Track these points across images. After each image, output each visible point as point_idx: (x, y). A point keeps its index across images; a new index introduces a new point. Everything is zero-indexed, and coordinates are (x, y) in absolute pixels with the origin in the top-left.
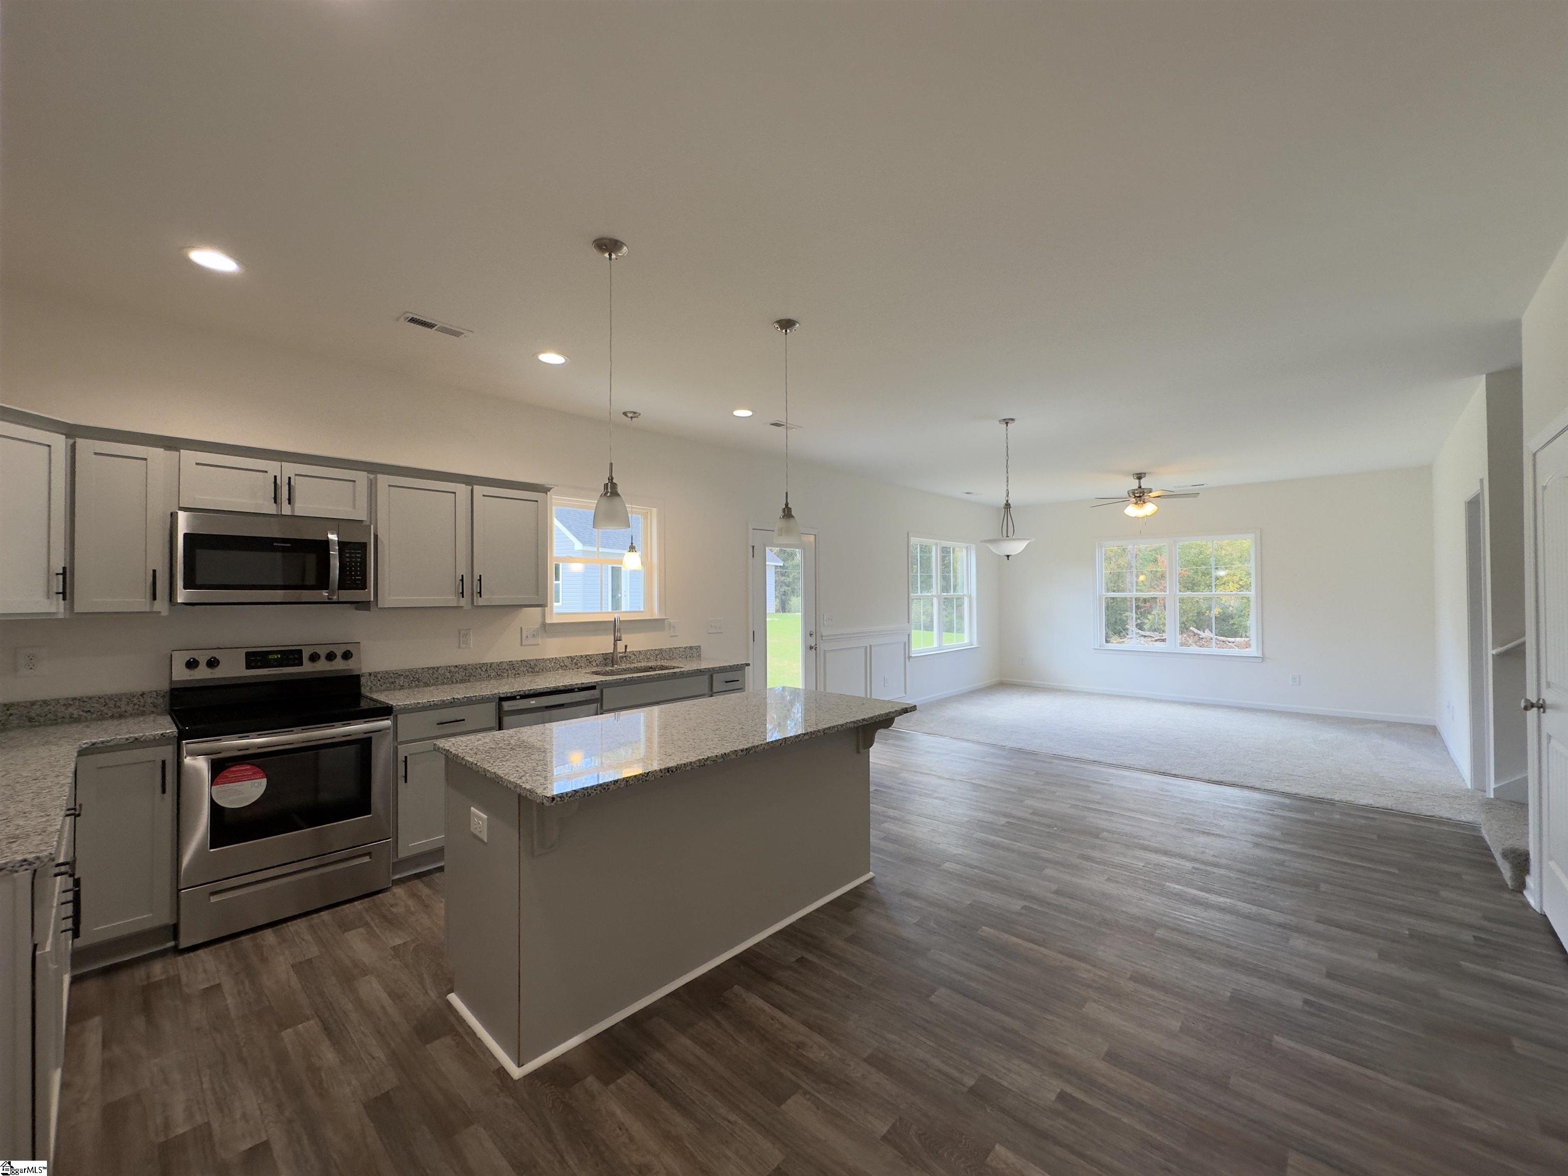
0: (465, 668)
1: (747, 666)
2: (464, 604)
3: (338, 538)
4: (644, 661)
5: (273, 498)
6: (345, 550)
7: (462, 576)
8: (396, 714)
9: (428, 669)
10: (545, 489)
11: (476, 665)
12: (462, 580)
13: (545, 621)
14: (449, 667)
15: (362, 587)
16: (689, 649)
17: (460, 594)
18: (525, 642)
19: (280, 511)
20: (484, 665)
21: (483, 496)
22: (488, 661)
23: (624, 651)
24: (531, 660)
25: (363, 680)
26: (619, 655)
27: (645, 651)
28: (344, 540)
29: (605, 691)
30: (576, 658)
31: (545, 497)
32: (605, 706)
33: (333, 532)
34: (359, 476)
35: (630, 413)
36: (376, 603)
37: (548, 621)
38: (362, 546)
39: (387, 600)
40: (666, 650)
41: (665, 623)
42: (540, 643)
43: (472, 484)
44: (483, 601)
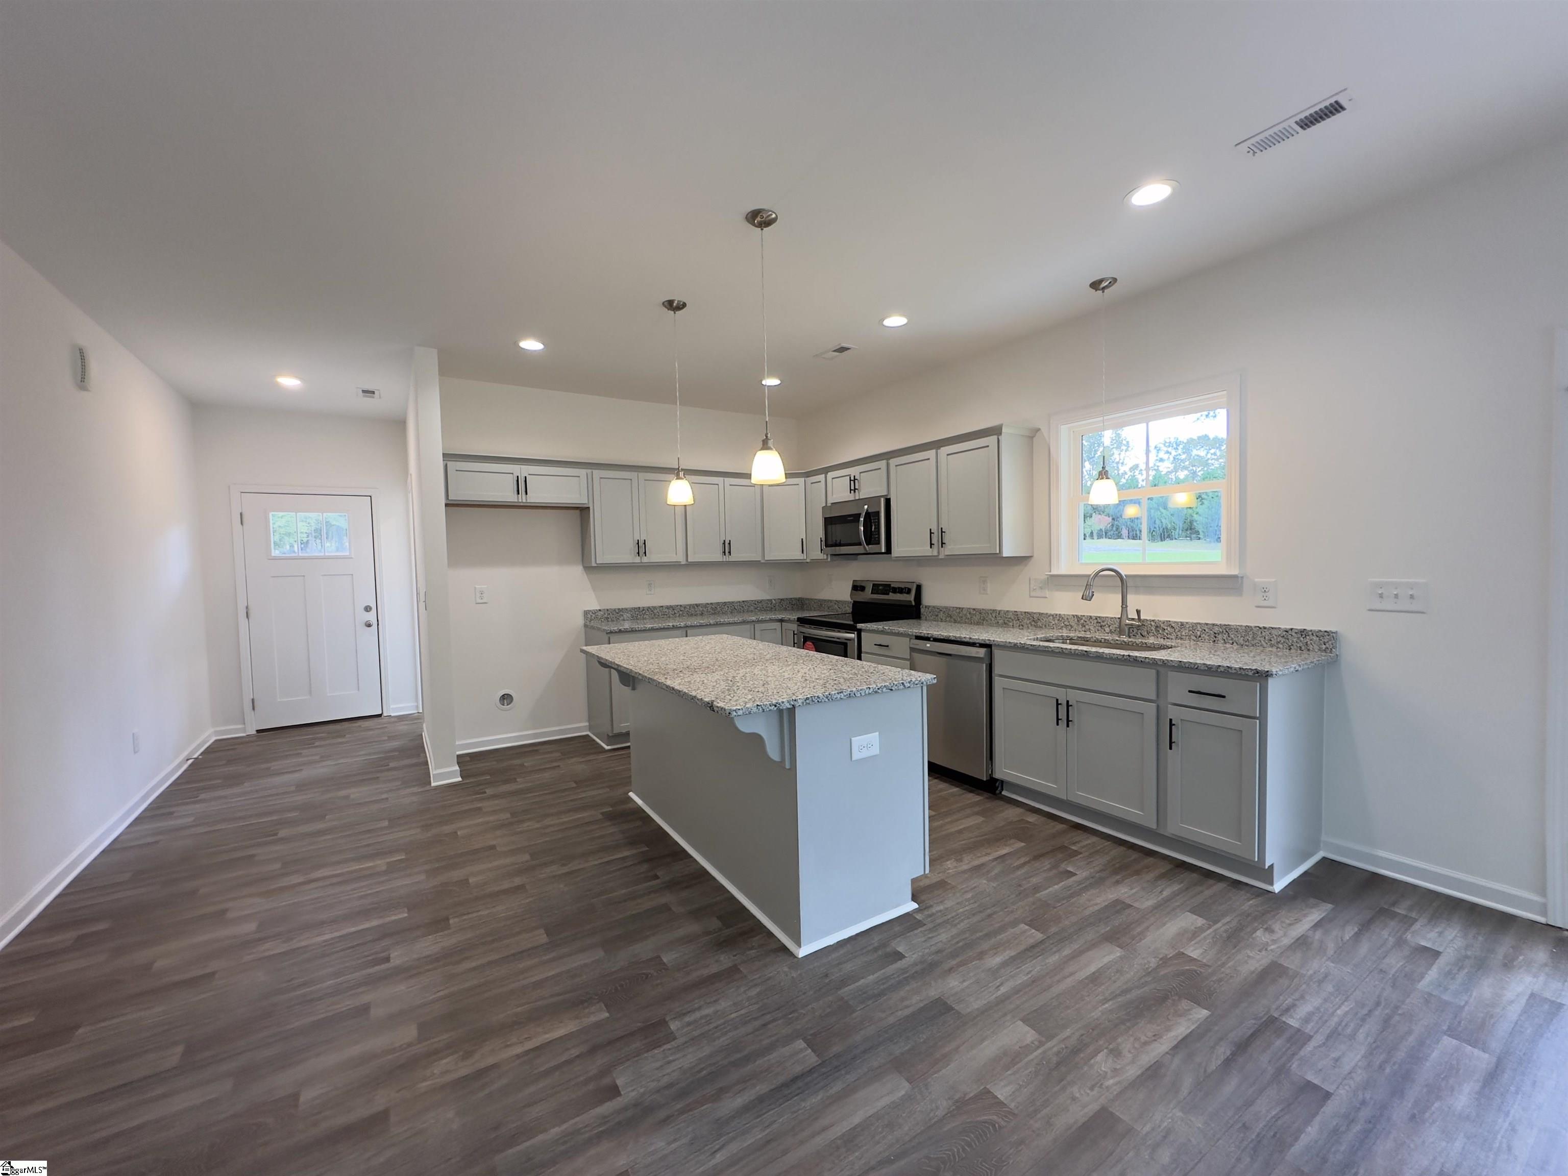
0: (980, 611)
1: (1267, 676)
2: (935, 553)
3: (867, 510)
4: (1190, 639)
5: (851, 490)
6: (871, 518)
7: (930, 530)
8: (859, 632)
9: (957, 608)
10: (996, 431)
11: (988, 610)
12: (931, 533)
13: (1050, 572)
14: (969, 608)
15: (878, 542)
16: (1296, 633)
17: (931, 544)
18: (1033, 594)
19: (855, 497)
20: (994, 611)
21: (948, 455)
22: (999, 609)
23: (1137, 618)
24: (1035, 613)
25: (922, 610)
26: (1127, 621)
27: (1192, 623)
28: (870, 511)
29: (997, 653)
30: (1084, 618)
31: (998, 439)
32: (997, 670)
33: (866, 507)
34: (882, 464)
35: (1101, 281)
36: (891, 553)
37: (1054, 572)
38: (877, 514)
39: (897, 551)
40: (1237, 629)
41: (1242, 583)
42: (1047, 596)
43: (939, 448)
44: (948, 550)
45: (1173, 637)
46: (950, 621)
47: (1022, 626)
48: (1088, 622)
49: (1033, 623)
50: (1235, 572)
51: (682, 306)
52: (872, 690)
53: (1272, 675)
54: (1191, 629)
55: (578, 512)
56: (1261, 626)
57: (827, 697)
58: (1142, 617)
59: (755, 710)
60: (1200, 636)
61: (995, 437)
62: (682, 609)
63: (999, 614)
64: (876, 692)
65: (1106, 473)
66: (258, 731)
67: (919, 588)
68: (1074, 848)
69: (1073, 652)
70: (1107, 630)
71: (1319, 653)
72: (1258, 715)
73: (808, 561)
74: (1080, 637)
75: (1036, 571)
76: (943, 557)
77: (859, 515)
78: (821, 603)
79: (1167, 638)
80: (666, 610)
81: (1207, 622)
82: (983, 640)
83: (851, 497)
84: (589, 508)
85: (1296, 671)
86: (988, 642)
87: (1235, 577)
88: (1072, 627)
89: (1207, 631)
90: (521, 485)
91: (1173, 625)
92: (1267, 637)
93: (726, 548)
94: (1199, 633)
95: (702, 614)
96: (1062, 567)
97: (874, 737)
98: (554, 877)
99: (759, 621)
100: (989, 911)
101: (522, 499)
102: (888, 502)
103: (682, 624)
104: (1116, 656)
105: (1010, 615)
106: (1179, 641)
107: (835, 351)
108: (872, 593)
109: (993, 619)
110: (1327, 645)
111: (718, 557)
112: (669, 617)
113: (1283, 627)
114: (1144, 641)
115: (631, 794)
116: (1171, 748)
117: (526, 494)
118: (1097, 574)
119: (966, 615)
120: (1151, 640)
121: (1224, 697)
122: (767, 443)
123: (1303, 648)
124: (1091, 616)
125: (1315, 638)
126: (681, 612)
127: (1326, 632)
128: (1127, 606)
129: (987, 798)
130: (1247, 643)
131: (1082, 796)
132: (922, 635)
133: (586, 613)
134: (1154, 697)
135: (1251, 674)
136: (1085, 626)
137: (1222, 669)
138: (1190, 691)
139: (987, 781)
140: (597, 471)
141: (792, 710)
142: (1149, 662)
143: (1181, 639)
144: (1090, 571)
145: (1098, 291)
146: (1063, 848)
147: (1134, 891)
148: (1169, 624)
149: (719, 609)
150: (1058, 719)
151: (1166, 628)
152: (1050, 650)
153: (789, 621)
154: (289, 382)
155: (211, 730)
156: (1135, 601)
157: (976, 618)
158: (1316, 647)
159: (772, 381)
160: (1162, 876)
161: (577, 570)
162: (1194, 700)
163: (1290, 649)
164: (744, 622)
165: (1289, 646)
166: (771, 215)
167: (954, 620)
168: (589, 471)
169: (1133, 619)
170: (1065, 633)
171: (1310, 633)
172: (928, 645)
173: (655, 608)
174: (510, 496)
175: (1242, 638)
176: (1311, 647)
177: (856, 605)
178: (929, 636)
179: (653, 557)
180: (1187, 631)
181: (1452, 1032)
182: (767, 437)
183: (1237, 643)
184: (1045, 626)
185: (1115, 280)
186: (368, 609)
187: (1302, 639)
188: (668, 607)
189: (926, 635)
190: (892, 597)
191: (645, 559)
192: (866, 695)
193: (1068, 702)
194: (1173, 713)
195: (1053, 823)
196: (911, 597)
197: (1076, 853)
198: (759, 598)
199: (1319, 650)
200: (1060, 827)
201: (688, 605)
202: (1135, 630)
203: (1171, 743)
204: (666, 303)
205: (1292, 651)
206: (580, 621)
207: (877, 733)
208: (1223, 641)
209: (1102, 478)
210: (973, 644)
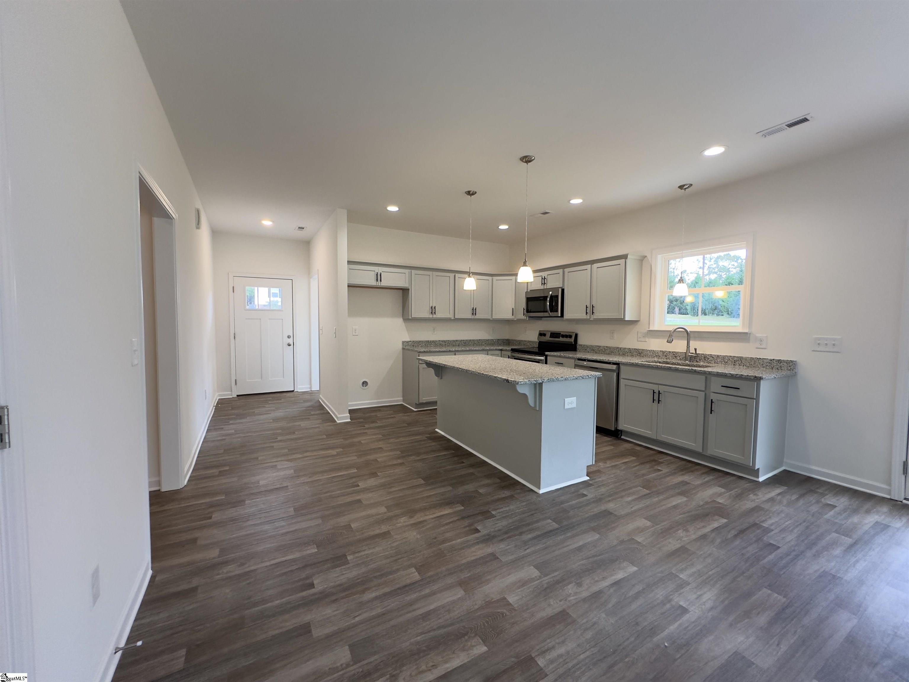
0: (610, 348)
1: (760, 379)
2: (589, 318)
3: (551, 294)
4: (721, 364)
5: (542, 284)
6: (554, 298)
7: (586, 306)
8: (546, 356)
9: (597, 346)
10: (625, 257)
11: (615, 347)
12: (587, 307)
13: (649, 328)
14: (604, 346)
15: (557, 311)
16: (776, 361)
17: (587, 313)
18: (639, 340)
19: (544, 287)
20: (618, 348)
21: (597, 268)
22: (620, 346)
23: (695, 352)
24: (640, 349)
25: (578, 347)
26: (689, 354)
27: (723, 356)
28: (552, 295)
29: (622, 367)
30: (666, 352)
31: (625, 261)
32: (622, 376)
33: (551, 293)
34: (561, 271)
35: (684, 185)
36: (563, 317)
37: (651, 329)
38: (557, 297)
39: (567, 316)
40: (746, 359)
41: (750, 336)
42: (647, 341)
43: (593, 264)
44: (596, 316)
45: (713, 362)
46: (593, 353)
47: (633, 355)
48: (668, 354)
49: (639, 354)
50: (746, 331)
51: (474, 193)
52: (575, 377)
53: (763, 378)
54: (722, 358)
55: (401, 291)
56: (758, 357)
57: (557, 379)
58: (697, 352)
59: (528, 382)
60: (727, 362)
61: (624, 260)
62: (450, 342)
63: (620, 349)
64: (577, 379)
65: (682, 280)
66: (238, 396)
67: (576, 335)
68: (660, 460)
69: (663, 367)
70: (679, 358)
71: (787, 371)
72: (755, 398)
73: (515, 319)
74: (664, 361)
75: (642, 328)
76: (592, 320)
77: (547, 297)
78: (520, 342)
79: (710, 363)
80: (442, 343)
81: (731, 355)
82: (615, 361)
83: (542, 287)
84: (409, 289)
85: (775, 378)
86: (618, 362)
87: (746, 333)
88: (659, 356)
89: (731, 359)
90: (378, 277)
91: (713, 356)
92: (761, 363)
93: (474, 311)
94: (726, 361)
95: (459, 346)
96: (656, 327)
97: (574, 399)
98: (415, 460)
99: (490, 350)
100: (623, 482)
101: (379, 284)
102: (563, 290)
103: (454, 350)
104: (685, 369)
105: (626, 350)
106: (716, 364)
107: (542, 214)
108: (550, 337)
109: (617, 352)
110: (791, 367)
111: (469, 316)
112: (443, 346)
113: (769, 358)
114: (698, 364)
115: (437, 430)
116: (711, 413)
117: (381, 281)
118: (675, 330)
119: (602, 350)
120: (702, 364)
121: (739, 389)
122: (526, 263)
123: (779, 369)
124: (670, 352)
125: (785, 364)
126: (449, 344)
127: (791, 361)
128: (689, 346)
129: (614, 439)
130: (751, 366)
131: (665, 437)
132: (582, 358)
133: (403, 342)
134: (703, 389)
135: (752, 378)
136: (667, 356)
137: (738, 376)
138: (722, 386)
139: (614, 430)
140: (414, 271)
141: (541, 384)
142: (702, 372)
143: (717, 363)
144: (671, 329)
145: (682, 190)
146: (654, 461)
147: (691, 478)
148: (711, 356)
149: (467, 343)
150: (654, 400)
151: (709, 358)
152: (651, 366)
153: (506, 350)
154: (267, 223)
155: (217, 394)
156: (694, 344)
157: (608, 352)
158: (786, 369)
159: (504, 227)
160: (703, 473)
161: (399, 321)
162: (724, 390)
163: (772, 369)
165: (772, 368)
166: (532, 158)
167: (596, 352)
168: (410, 270)
169: (692, 353)
170: (656, 359)
171: (783, 361)
172: (585, 363)
173: (436, 341)
174: (373, 283)
175: (748, 364)
176: (783, 368)
177: (540, 343)
178: (586, 359)
179: (438, 315)
180: (720, 359)
181: (836, 532)
182: (525, 260)
183: (746, 366)
184: (645, 356)
185: (691, 185)
186: (289, 337)
187: (778, 364)
188: (442, 341)
189: (584, 358)
190: (561, 339)
191: (435, 316)
192: (572, 379)
193: (659, 391)
194: (713, 397)
195: (649, 451)
196: (572, 340)
197: (662, 463)
198: (488, 338)
199: (787, 370)
200: (652, 452)
201: (452, 340)
202: (693, 359)
203: (711, 411)
204: (467, 193)
205: (773, 370)
206: (400, 346)
207: (575, 398)
208: (738, 365)
209: (680, 283)
210: (609, 363)
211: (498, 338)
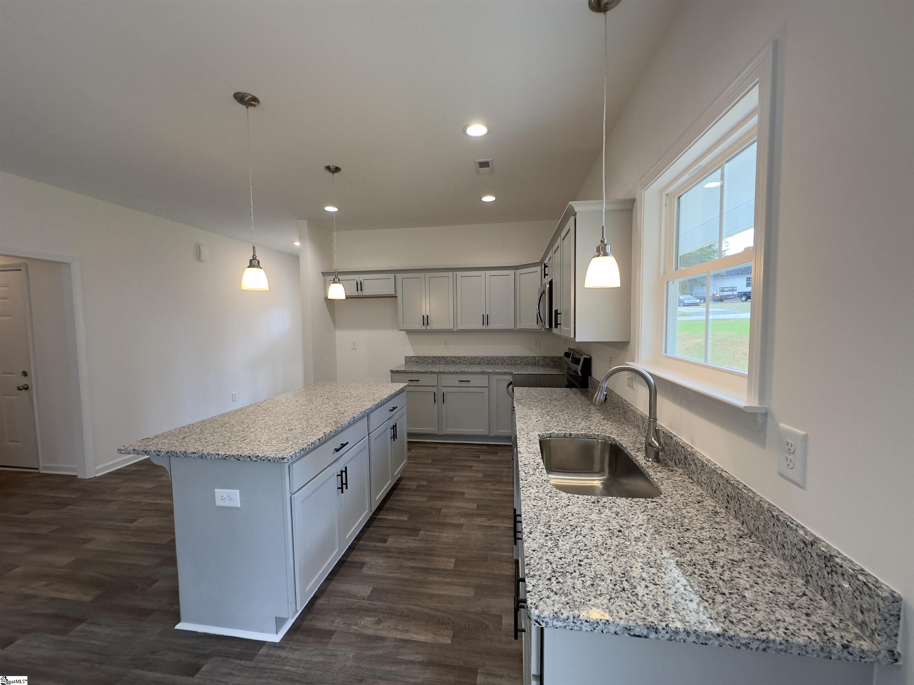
5: (545, 275)
10: (572, 212)
15: (544, 320)
18: (629, 383)
21: (563, 240)
25: (589, 381)
31: (575, 219)
33: (543, 289)
34: (552, 252)
36: (552, 330)
38: (544, 295)
41: (765, 424)
42: (634, 388)
43: (561, 234)
55: (390, 299)
60: (715, 492)
61: (573, 217)
62: (466, 359)
84: (396, 296)
90: (360, 286)
93: (486, 319)
95: (479, 364)
97: (235, 494)
101: (360, 293)
102: (551, 285)
107: (482, 167)
108: (571, 361)
111: (480, 326)
112: (457, 364)
117: (362, 290)
126: (464, 361)
130: (757, 533)
133: (406, 357)
159: (489, 199)
161: (402, 333)
164: (483, 373)
168: (395, 275)
173: (447, 357)
174: (354, 293)
179: (434, 326)
183: (747, 525)
188: (455, 357)
191: (429, 328)
198: (527, 355)
201: (469, 357)
211: (544, 356)
